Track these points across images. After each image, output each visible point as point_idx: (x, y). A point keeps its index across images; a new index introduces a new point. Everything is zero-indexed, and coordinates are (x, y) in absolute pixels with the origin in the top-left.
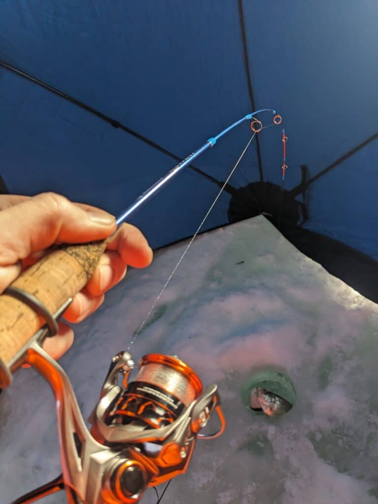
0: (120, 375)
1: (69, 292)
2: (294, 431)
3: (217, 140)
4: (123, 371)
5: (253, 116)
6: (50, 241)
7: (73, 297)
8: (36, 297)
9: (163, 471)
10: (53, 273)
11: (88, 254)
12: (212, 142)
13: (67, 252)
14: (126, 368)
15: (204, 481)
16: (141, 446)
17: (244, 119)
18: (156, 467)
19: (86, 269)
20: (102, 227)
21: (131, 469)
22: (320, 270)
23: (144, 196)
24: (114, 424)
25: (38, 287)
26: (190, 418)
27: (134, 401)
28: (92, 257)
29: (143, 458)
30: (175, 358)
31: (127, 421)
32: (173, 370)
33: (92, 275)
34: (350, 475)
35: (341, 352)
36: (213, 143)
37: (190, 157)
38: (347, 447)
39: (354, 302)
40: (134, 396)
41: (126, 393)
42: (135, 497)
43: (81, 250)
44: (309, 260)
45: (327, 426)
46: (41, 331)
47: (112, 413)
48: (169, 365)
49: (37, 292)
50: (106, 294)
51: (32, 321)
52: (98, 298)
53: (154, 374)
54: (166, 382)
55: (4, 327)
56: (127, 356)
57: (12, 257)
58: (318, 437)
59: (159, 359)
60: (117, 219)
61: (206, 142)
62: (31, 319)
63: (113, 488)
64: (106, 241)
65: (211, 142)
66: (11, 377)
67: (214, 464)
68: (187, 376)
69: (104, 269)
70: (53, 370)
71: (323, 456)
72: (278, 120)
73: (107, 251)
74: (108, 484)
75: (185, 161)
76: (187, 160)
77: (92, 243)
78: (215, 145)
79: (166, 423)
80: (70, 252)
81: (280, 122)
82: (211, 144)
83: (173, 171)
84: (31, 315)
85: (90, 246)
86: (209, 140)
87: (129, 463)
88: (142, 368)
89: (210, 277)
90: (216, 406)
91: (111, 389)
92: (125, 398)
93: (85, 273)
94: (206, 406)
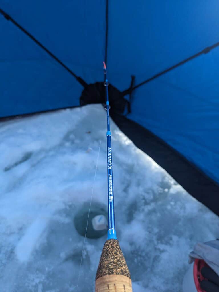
35: (144, 199)
38: (139, 264)
67: (47, 269)
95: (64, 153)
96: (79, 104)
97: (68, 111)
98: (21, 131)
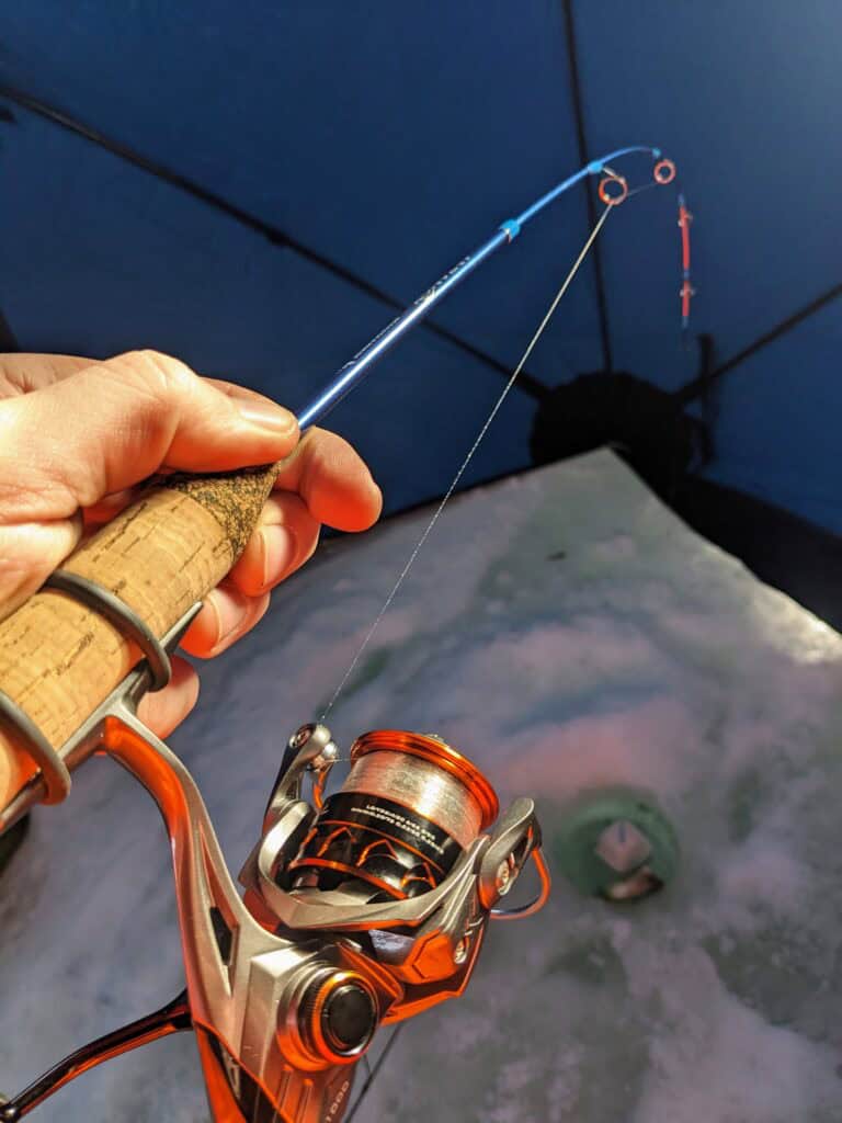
0: (306, 778)
1: (195, 588)
2: (672, 934)
3: (523, 226)
4: (313, 769)
5: (605, 165)
6: (149, 466)
7: (203, 599)
8: (120, 598)
9: (413, 992)
10: (158, 543)
11: (237, 499)
12: (510, 229)
13: (187, 492)
14: (319, 761)
15: (470, 1038)
16: (364, 937)
17: (584, 173)
18: (397, 985)
19: (233, 533)
20: (267, 434)
21: (344, 990)
22: (737, 575)
23: (358, 360)
24: (298, 888)
25: (126, 575)
26: (474, 876)
27: (344, 836)
28: (244, 507)
29: (369, 965)
30: (434, 739)
31: (329, 882)
32: (431, 768)
33: (246, 548)
34: (796, 1030)
36: (511, 232)
37: (461, 267)
39: (815, 648)
40: (345, 826)
41: (323, 818)
42: (356, 1051)
43: (221, 489)
44: (713, 552)
45: (748, 923)
46: (132, 678)
47: (293, 865)
48: (422, 755)
49: (122, 584)
50: (273, 591)
51: (114, 653)
52: (256, 600)
53: (388, 777)
54: (415, 794)
55: (50, 666)
56: (322, 735)
57: (64, 502)
58: (727, 945)
59: (397, 741)
60: (298, 415)
61: (496, 231)
62: (110, 650)
63: (305, 1031)
64: (274, 470)
65: (507, 231)
66: (68, 781)
68: (463, 779)
69: (271, 536)
70: (161, 768)
71: (737, 988)
72: (665, 172)
73: (277, 493)
74: (292, 1021)
75: (450, 276)
76: (455, 273)
77: (242, 473)
78: (517, 238)
79: (422, 888)
80: (195, 494)
81: (670, 178)
82: (508, 237)
83: (421, 302)
84: (109, 639)
85: (238, 479)
86: (503, 227)
87: (340, 977)
88: (359, 762)
89: (487, 587)
90: (531, 849)
91: (288, 809)
92: (323, 830)
93: (229, 542)
94: (510, 851)
95: (488, 639)
96: (528, 461)
97: (513, 484)
98: (342, 585)
